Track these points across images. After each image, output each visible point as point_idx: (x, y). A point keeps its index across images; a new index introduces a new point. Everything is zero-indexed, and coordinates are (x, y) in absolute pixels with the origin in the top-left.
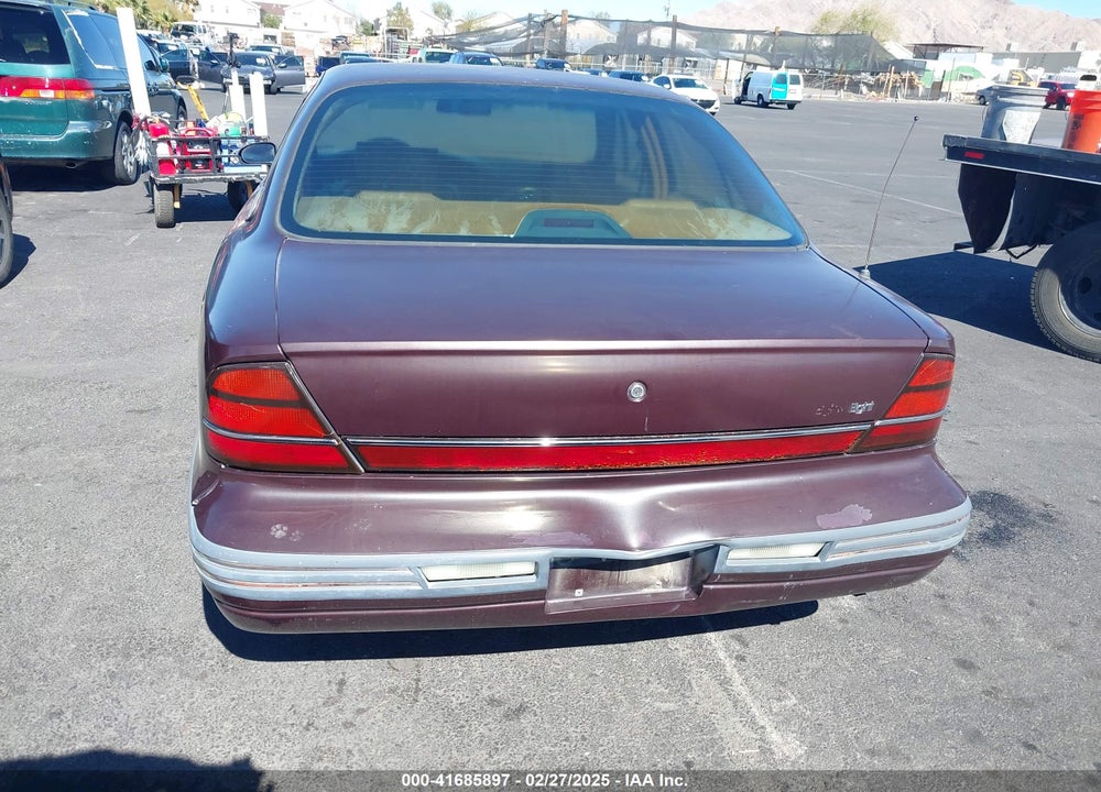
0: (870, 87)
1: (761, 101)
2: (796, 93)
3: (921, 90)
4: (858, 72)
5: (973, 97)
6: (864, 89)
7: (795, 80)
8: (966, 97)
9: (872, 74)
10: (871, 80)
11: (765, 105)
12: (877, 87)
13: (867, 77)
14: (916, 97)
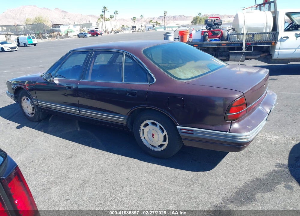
0: (49, 37)
1: (25, 45)
2: (35, 41)
3: (63, 36)
4: (44, 33)
5: (76, 36)
6: (47, 38)
7: (33, 38)
8: (75, 36)
9: (48, 34)
10: (48, 35)
11: (27, 46)
12: (50, 37)
13: (46, 34)
14: (63, 38)
